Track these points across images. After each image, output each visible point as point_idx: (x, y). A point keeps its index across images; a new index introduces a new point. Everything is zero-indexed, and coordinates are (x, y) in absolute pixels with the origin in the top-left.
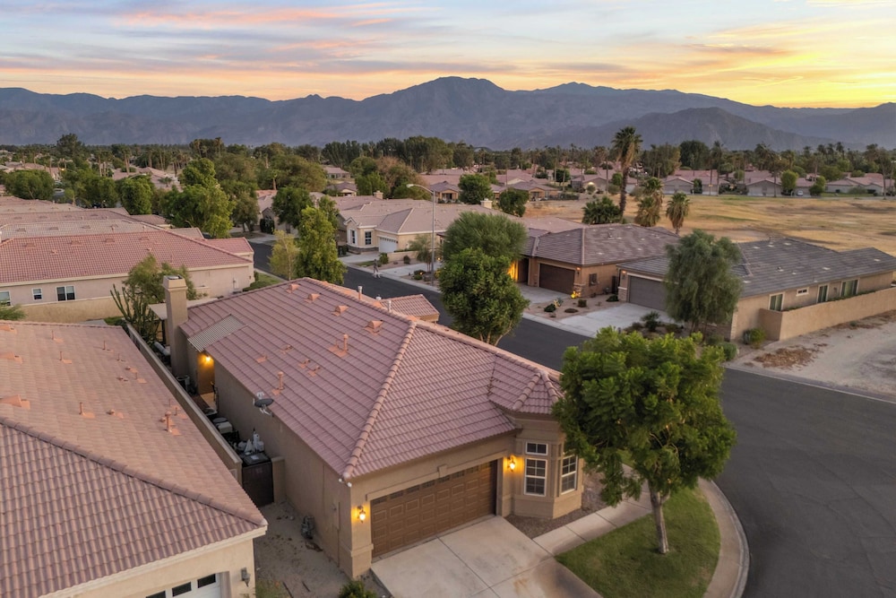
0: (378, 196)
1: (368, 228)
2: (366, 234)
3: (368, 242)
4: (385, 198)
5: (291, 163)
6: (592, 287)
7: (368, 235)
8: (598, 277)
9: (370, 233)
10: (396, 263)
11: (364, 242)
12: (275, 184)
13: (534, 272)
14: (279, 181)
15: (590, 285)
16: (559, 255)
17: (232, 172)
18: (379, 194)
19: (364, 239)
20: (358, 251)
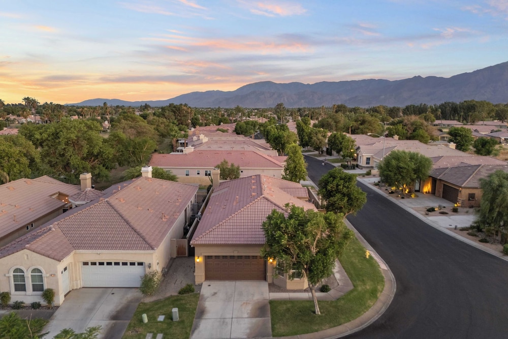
0: (395, 138)
1: (369, 155)
2: (367, 158)
3: (368, 163)
4: (399, 139)
5: (362, 118)
6: (470, 202)
7: (368, 159)
8: (476, 195)
9: (369, 158)
10: (374, 176)
11: (366, 163)
12: (350, 129)
13: (439, 189)
14: (353, 128)
15: (469, 200)
16: (452, 180)
17: (333, 123)
18: (396, 137)
19: (366, 161)
20: (362, 168)
